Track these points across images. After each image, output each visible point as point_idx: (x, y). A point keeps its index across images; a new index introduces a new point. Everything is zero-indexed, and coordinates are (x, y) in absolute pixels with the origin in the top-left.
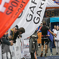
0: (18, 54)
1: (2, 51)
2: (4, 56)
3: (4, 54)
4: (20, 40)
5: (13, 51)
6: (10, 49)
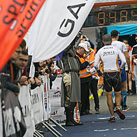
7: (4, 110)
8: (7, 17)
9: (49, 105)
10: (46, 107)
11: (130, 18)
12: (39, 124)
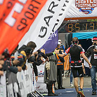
0: (28, 86)
1: (7, 81)
2: (10, 88)
6: (17, 78)
7: (7, 84)
8: (20, 26)
11: (89, 28)
12: (29, 94)
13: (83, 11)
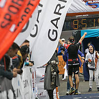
3: (2, 93)
4: (31, 69)
5: (19, 88)
9: (36, 88)
10: (34, 90)
11: (97, 24)
13: (89, 4)
